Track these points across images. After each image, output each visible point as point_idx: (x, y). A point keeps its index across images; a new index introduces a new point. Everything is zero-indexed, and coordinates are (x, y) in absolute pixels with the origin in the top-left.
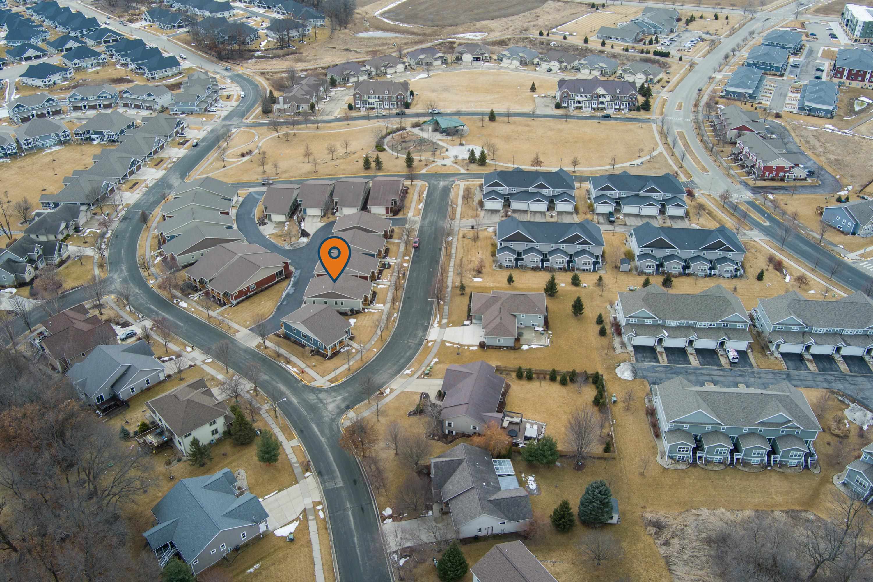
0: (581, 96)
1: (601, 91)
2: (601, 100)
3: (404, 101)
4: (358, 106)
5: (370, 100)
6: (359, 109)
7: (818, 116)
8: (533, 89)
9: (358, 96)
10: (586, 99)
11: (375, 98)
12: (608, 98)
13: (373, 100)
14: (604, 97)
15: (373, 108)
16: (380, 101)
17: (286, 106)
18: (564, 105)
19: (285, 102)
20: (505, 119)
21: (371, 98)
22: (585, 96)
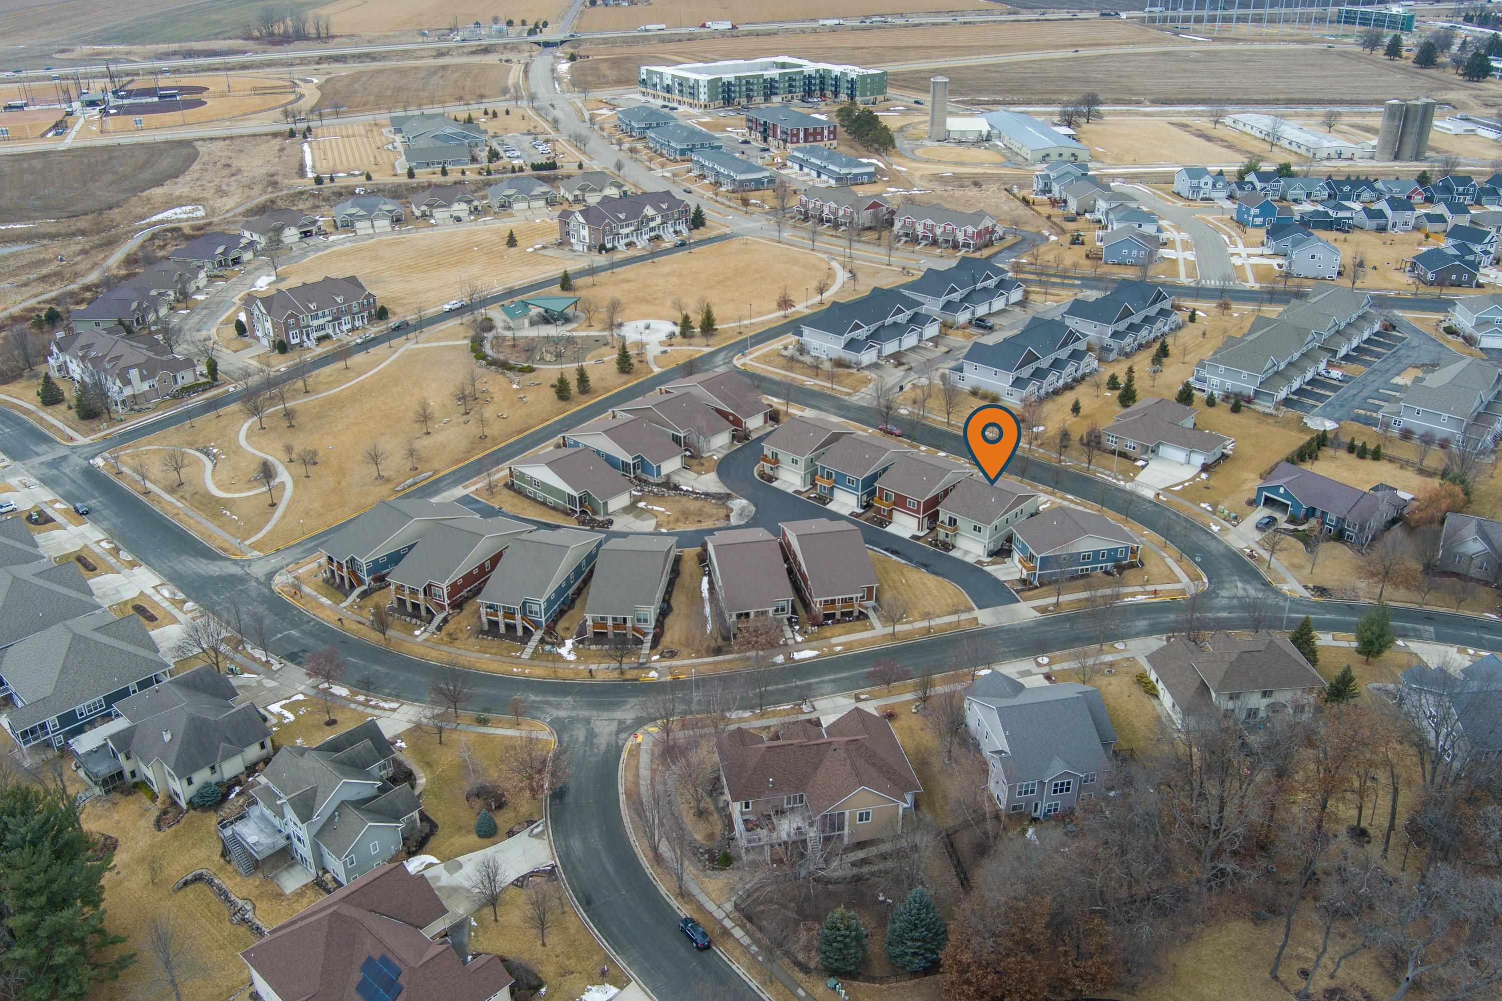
0: (627, 226)
1: (649, 211)
2: (652, 224)
3: (375, 307)
4: (293, 342)
5: (316, 323)
6: (301, 345)
7: (862, 184)
8: (512, 242)
9: (291, 321)
10: (633, 228)
11: (324, 316)
12: (658, 220)
13: (321, 321)
14: (653, 219)
15: (327, 337)
16: (334, 320)
17: (145, 386)
18: (609, 246)
19: (143, 379)
20: (588, 280)
21: (316, 317)
22: (632, 225)
